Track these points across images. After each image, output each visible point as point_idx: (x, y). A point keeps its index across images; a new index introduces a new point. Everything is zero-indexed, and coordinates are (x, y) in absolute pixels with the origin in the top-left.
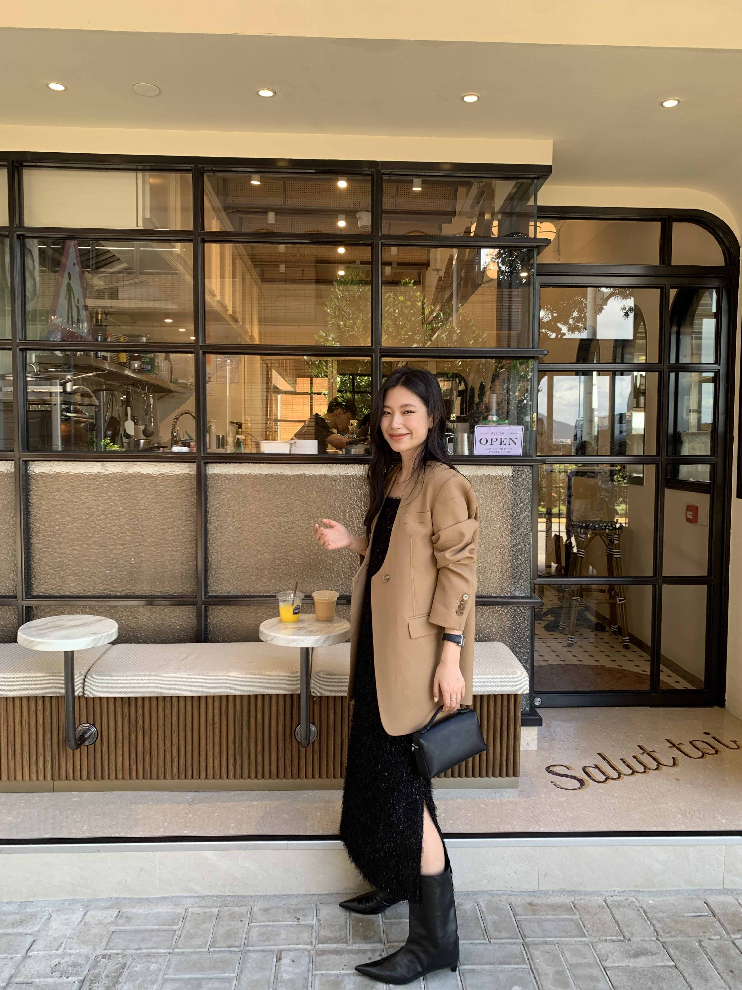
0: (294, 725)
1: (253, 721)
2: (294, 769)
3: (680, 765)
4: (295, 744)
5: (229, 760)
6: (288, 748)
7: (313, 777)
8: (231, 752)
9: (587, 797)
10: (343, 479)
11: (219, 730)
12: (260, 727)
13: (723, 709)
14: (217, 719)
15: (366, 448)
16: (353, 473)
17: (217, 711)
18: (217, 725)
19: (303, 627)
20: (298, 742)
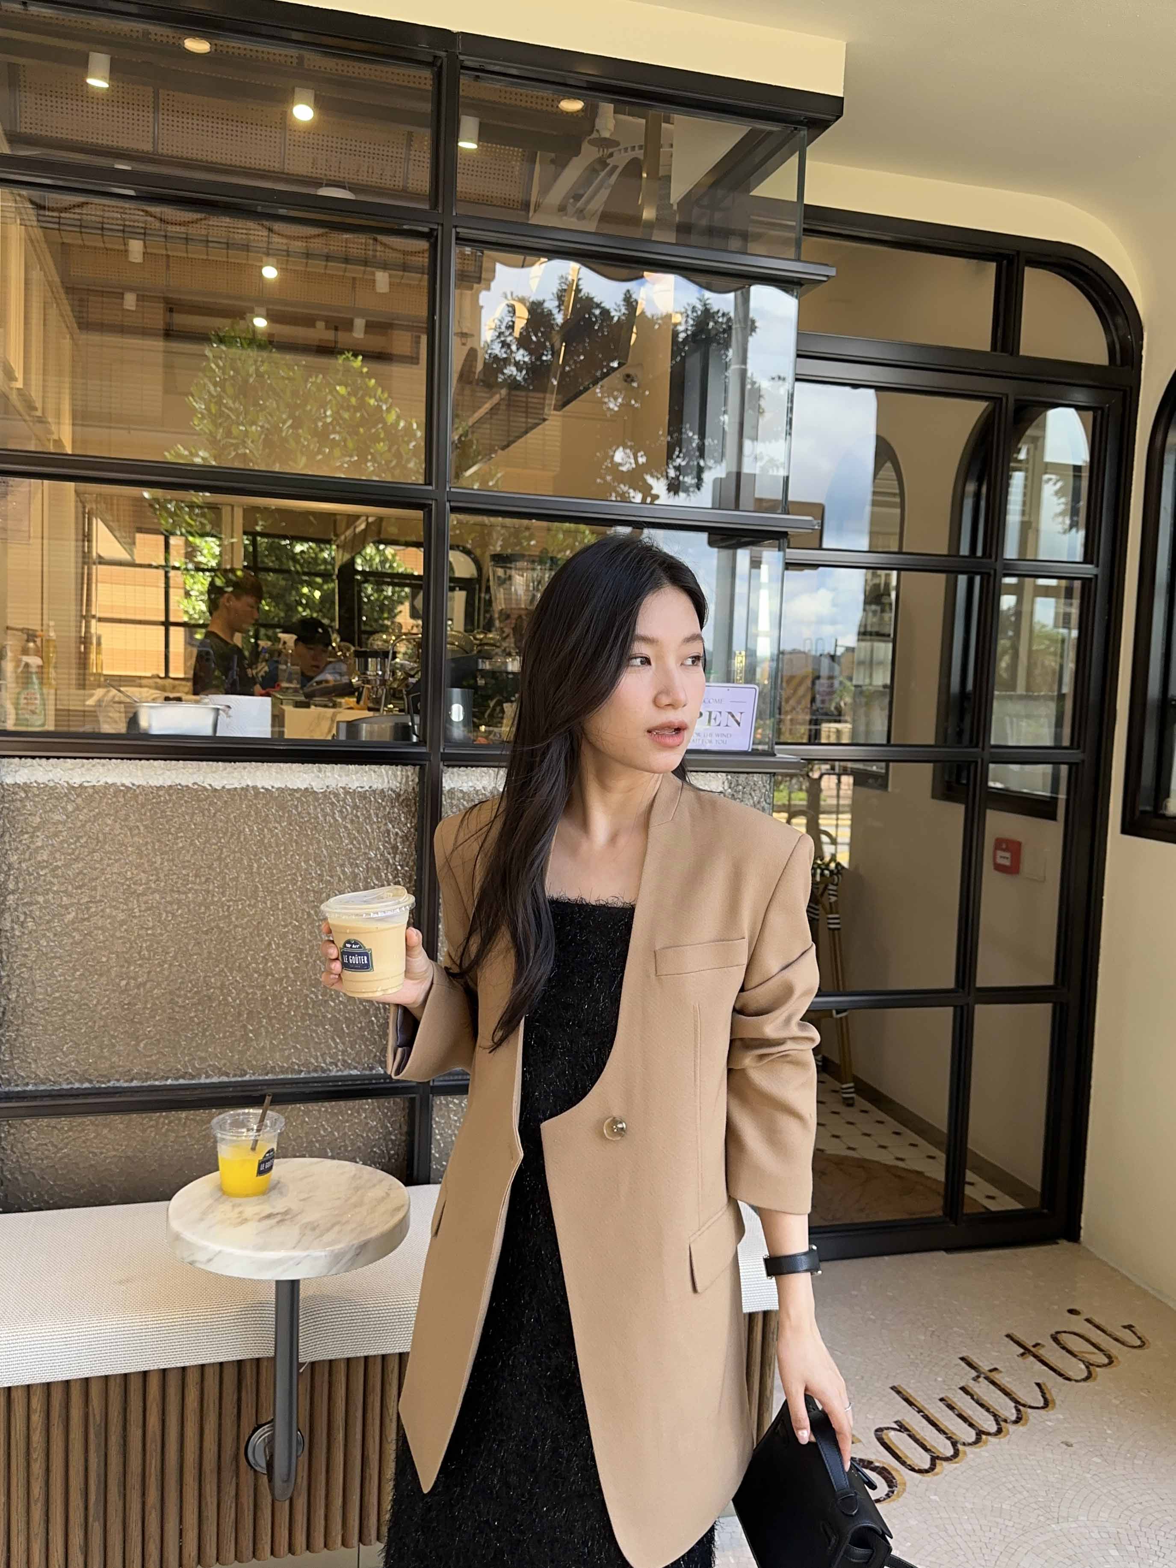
0: (246, 1430)
1: (135, 1433)
2: (242, 1536)
3: (1057, 1402)
4: (247, 1478)
5: (71, 1536)
6: (229, 1490)
7: (291, 1550)
8: (76, 1517)
9: (913, 1522)
10: (353, 799)
11: (44, 1466)
12: (154, 1447)
13: (1076, 1245)
14: (37, 1438)
15: (397, 724)
16: (378, 785)
17: (37, 1419)
18: (37, 1454)
19: (286, 1213)
20: (255, 1471)
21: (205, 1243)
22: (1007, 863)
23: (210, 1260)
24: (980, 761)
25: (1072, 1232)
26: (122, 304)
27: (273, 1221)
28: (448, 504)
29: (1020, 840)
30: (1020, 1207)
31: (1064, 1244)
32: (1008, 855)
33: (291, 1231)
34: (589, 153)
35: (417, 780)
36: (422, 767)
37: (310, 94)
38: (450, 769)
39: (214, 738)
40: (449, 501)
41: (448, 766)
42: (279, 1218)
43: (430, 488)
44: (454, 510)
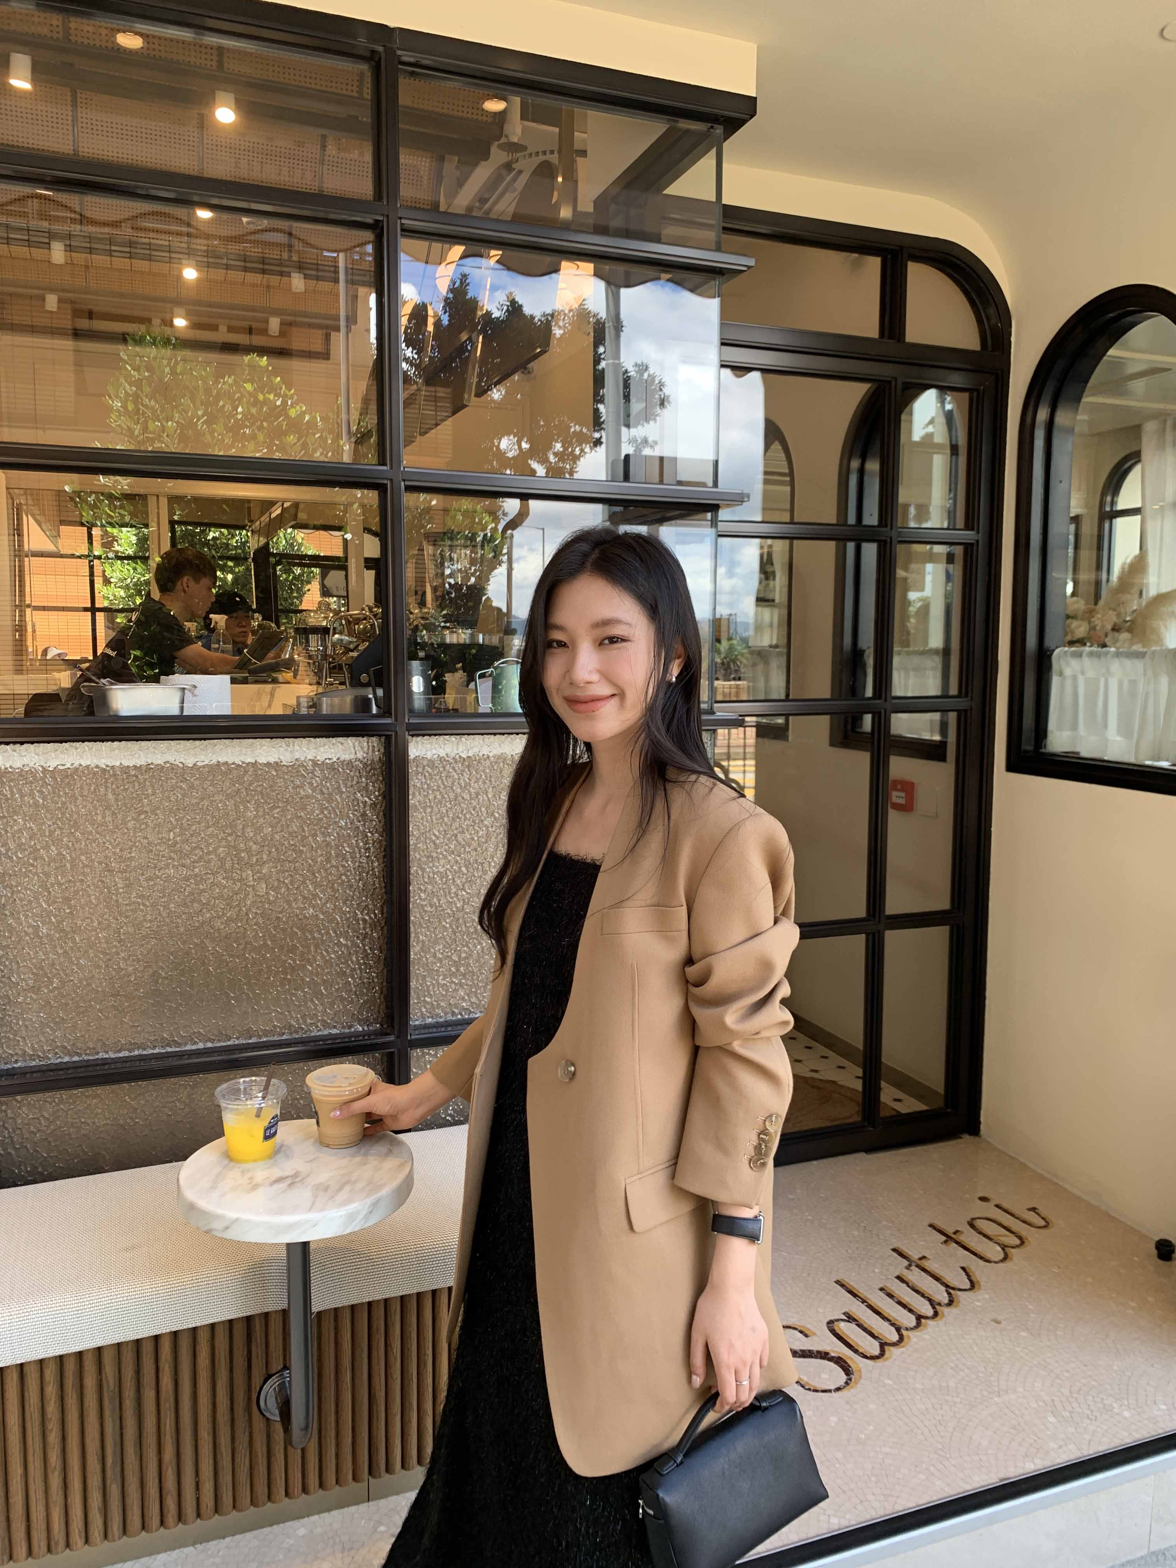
0: (257, 1381)
1: (149, 1395)
2: (256, 1481)
3: (982, 1284)
4: (259, 1424)
5: (90, 1501)
6: (243, 1438)
7: (305, 1490)
8: (94, 1481)
9: (872, 1406)
10: (322, 771)
11: (60, 1434)
12: (167, 1405)
13: (977, 1138)
14: (52, 1408)
15: (356, 697)
16: (346, 757)
17: (51, 1390)
18: (53, 1426)
19: (296, 1175)
20: (268, 1419)
21: (220, 1211)
22: (902, 801)
23: (227, 1228)
24: (883, 711)
25: (972, 1126)
26: (44, 306)
27: (283, 1185)
28: (402, 483)
29: (914, 780)
30: (924, 1107)
31: (966, 1137)
32: (903, 794)
33: (303, 1194)
34: (498, 156)
35: (382, 750)
36: (388, 738)
37: (230, 97)
38: (414, 738)
39: (181, 717)
40: (404, 480)
41: (413, 736)
42: (289, 1181)
43: (384, 468)
44: (408, 489)
